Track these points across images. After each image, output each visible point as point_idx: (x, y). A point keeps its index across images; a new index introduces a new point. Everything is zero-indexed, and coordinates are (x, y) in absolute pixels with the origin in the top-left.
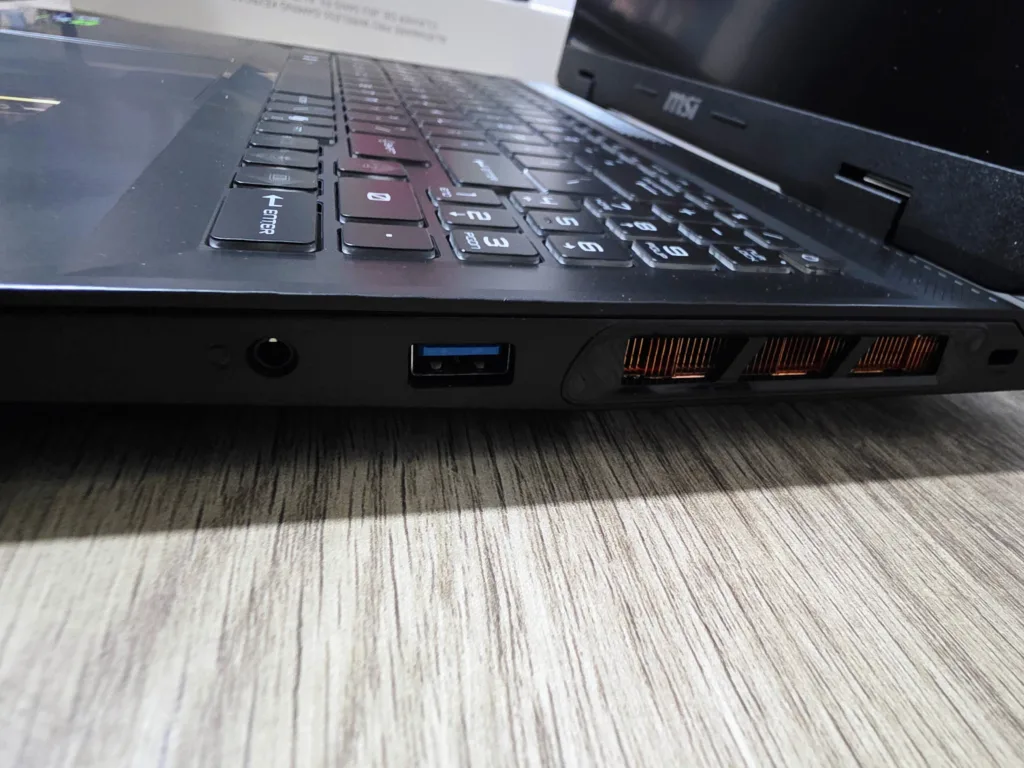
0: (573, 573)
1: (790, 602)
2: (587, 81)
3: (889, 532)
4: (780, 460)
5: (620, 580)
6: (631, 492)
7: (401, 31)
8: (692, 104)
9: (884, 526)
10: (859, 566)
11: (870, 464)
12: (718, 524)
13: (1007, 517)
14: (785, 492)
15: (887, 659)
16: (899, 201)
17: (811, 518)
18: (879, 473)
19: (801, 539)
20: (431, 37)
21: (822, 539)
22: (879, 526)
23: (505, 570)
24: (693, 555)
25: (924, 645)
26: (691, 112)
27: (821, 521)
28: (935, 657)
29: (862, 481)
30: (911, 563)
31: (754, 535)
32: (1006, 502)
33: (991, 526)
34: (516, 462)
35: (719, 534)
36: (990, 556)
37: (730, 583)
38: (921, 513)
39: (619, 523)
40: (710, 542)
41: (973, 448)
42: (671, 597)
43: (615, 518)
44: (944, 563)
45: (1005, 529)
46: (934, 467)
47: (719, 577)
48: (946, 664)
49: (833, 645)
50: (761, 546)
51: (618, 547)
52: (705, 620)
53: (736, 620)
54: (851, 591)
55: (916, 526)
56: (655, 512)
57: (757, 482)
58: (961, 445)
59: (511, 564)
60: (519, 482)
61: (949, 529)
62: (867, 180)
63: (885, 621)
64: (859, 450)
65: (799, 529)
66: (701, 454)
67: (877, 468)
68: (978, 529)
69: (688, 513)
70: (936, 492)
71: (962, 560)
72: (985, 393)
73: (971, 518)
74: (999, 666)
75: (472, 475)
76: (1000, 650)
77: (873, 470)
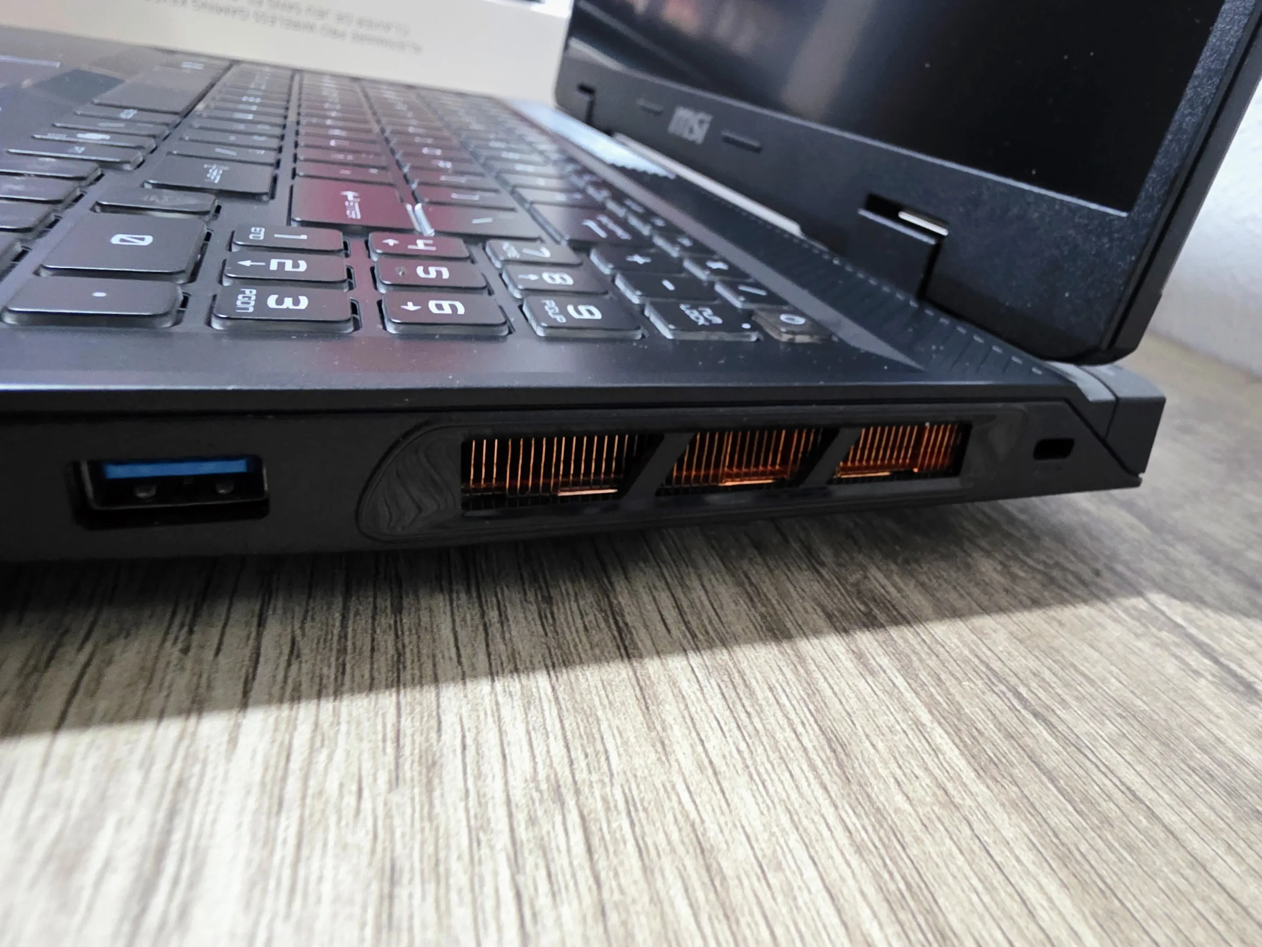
0: (317, 816)
1: (675, 837)
2: (586, 98)
3: (867, 707)
4: (733, 605)
5: (397, 822)
6: (474, 669)
7: (359, 38)
8: (701, 122)
9: (861, 699)
10: (805, 767)
11: (866, 605)
12: (600, 713)
13: (1047, 675)
14: (723, 656)
15: (806, 923)
16: (932, 242)
17: (752, 693)
18: (875, 618)
19: (725, 729)
20: (402, 46)
21: (759, 726)
22: (853, 701)
23: (197, 819)
24: (540, 767)
25: (870, 891)
26: (698, 135)
27: (766, 699)
28: (883, 910)
29: (846, 631)
30: (886, 755)
31: (651, 727)
32: (1051, 651)
33: (1023, 690)
34: (298, 632)
35: (595, 731)
36: (1009, 736)
37: (585, 812)
38: (923, 676)
39: (433, 722)
40: (575, 744)
41: (1022, 574)
42: (475, 842)
43: (430, 715)
44: (936, 751)
45: (1042, 694)
46: (959, 604)
47: (571, 802)
48: (899, 921)
49: (723, 905)
50: (658, 745)
51: (416, 765)
52: (520, 879)
53: (574, 875)
54: (780, 809)
55: (909, 696)
56: (501, 699)
57: (684, 642)
58: (1006, 570)
59: (212, 808)
60: (289, 664)
61: (958, 698)
62: (904, 216)
63: (822, 859)
64: (856, 585)
65: (728, 713)
66: (611, 604)
67: (876, 611)
68: (1000, 695)
69: (557, 699)
70: (953, 641)
71: (966, 746)
72: (1057, 497)
73: (993, 678)
74: (981, 918)
75: (211, 658)
76: (990, 889)
77: (869, 614)
